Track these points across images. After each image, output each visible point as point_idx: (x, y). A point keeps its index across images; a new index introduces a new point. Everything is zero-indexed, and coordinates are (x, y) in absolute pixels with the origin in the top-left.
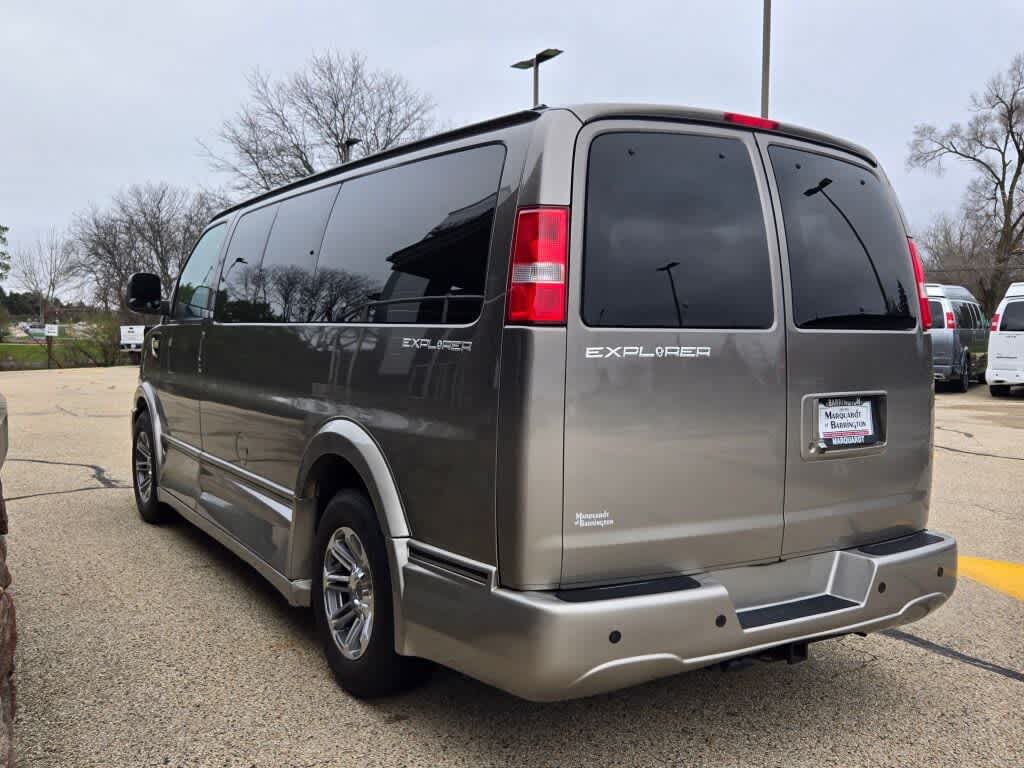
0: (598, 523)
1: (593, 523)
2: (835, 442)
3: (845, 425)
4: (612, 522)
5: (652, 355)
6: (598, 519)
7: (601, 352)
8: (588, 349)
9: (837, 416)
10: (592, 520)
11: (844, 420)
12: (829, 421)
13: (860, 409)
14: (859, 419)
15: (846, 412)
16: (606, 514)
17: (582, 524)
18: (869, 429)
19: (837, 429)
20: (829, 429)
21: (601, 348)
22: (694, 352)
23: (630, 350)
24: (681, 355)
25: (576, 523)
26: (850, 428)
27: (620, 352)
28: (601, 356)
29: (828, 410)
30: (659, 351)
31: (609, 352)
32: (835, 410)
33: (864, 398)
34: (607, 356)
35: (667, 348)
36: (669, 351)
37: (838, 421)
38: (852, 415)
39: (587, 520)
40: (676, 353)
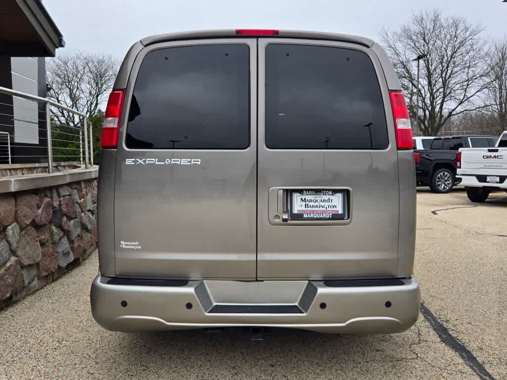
0: (133, 247)
1: (130, 247)
2: (305, 216)
3: (317, 206)
4: (140, 247)
5: (163, 163)
6: (133, 245)
7: (133, 161)
8: (127, 160)
9: (311, 201)
10: (129, 245)
11: (317, 204)
12: (304, 203)
13: (331, 197)
14: (330, 204)
15: (319, 199)
16: (137, 243)
17: (124, 247)
18: (340, 209)
19: (310, 209)
20: (303, 208)
21: (134, 160)
22: (190, 162)
23: (150, 161)
24: (182, 163)
25: (121, 246)
26: (321, 209)
27: (145, 161)
28: (133, 163)
29: (303, 197)
30: (168, 161)
31: (138, 161)
32: (308, 197)
33: (335, 191)
34: (137, 163)
35: (172, 160)
36: (173, 161)
37: (310, 204)
38: (324, 201)
39: (127, 245)
40: (179, 163)
